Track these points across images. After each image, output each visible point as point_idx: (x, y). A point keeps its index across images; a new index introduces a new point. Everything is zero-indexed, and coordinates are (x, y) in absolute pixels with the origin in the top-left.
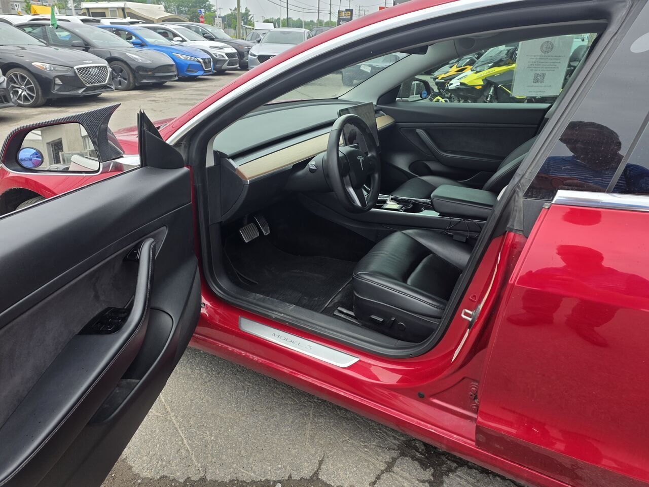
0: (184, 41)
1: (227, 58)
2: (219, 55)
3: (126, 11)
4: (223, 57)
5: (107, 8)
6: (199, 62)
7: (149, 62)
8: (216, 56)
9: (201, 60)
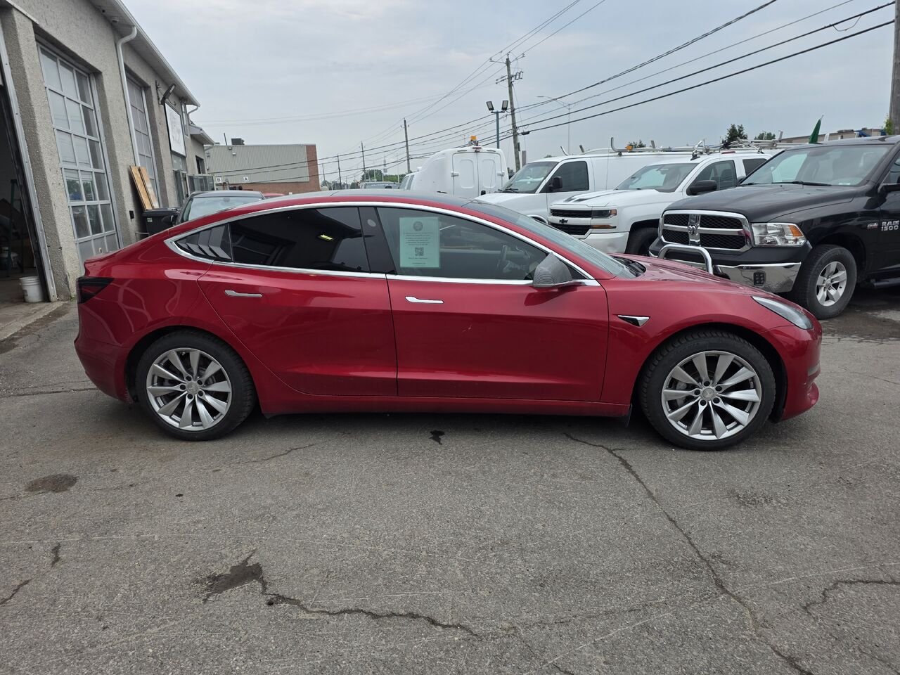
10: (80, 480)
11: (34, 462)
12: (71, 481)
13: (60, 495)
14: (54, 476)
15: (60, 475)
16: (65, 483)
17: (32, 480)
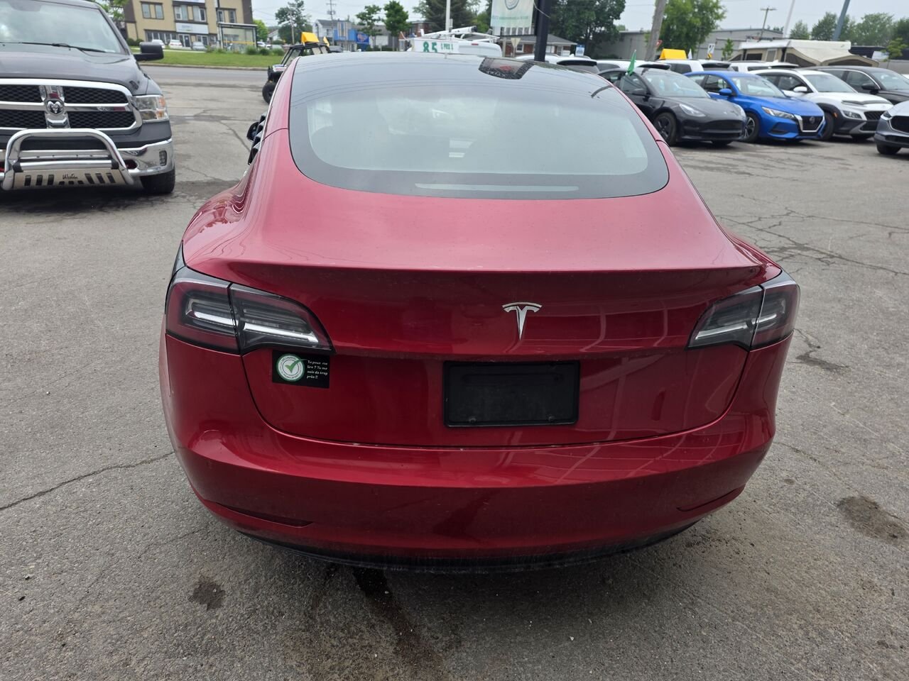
0: (810, 91)
1: (864, 118)
2: (853, 114)
3: (788, 51)
4: (859, 116)
5: (765, 49)
6: (796, 120)
7: (702, 115)
8: (847, 115)
9: (799, 118)
10: (838, 498)
11: (868, 586)
12: (846, 506)
13: (874, 497)
14: (860, 530)
15: (852, 525)
16: (856, 508)
17: (892, 548)
